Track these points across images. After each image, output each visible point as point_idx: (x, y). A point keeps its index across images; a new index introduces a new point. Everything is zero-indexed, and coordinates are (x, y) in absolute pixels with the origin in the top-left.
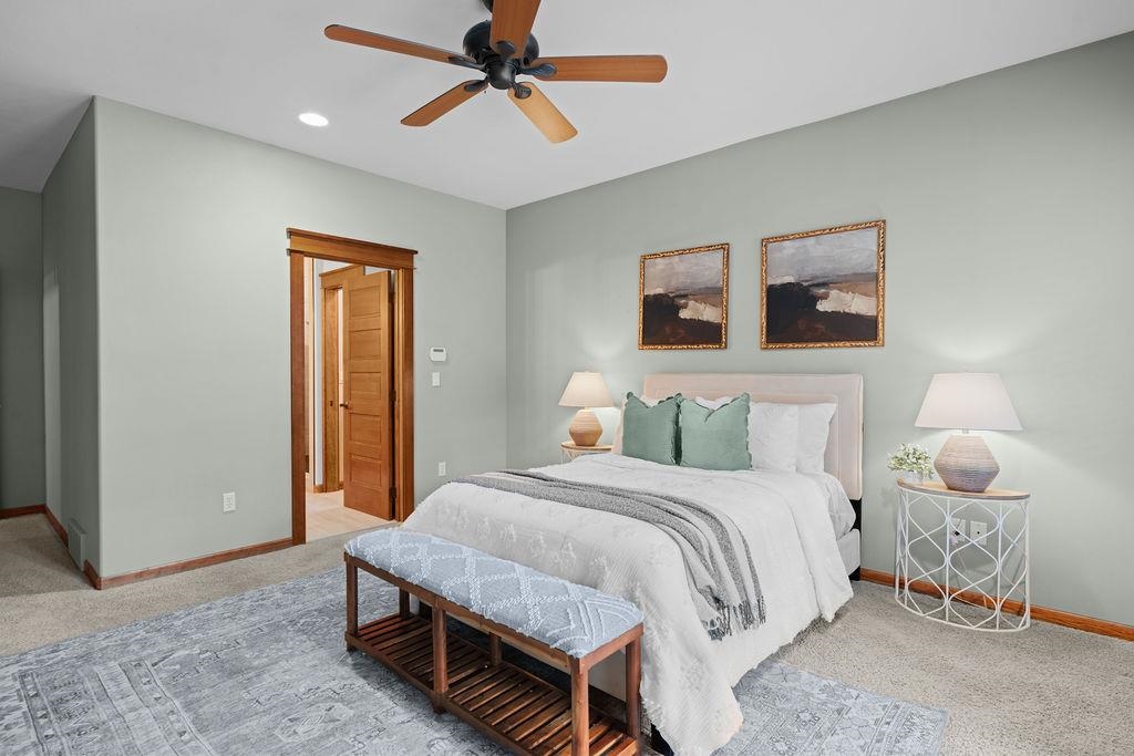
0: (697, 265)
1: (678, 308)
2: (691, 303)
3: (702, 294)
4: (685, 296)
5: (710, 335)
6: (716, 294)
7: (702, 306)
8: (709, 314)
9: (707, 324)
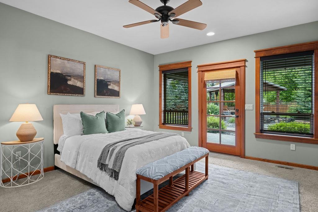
0: (75, 66)
1: (67, 80)
2: (72, 79)
3: (76, 77)
4: (70, 76)
5: (79, 91)
6: (82, 78)
7: (76, 81)
8: (79, 84)
9: (78, 87)
